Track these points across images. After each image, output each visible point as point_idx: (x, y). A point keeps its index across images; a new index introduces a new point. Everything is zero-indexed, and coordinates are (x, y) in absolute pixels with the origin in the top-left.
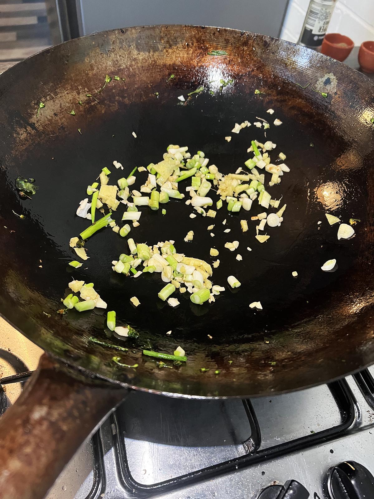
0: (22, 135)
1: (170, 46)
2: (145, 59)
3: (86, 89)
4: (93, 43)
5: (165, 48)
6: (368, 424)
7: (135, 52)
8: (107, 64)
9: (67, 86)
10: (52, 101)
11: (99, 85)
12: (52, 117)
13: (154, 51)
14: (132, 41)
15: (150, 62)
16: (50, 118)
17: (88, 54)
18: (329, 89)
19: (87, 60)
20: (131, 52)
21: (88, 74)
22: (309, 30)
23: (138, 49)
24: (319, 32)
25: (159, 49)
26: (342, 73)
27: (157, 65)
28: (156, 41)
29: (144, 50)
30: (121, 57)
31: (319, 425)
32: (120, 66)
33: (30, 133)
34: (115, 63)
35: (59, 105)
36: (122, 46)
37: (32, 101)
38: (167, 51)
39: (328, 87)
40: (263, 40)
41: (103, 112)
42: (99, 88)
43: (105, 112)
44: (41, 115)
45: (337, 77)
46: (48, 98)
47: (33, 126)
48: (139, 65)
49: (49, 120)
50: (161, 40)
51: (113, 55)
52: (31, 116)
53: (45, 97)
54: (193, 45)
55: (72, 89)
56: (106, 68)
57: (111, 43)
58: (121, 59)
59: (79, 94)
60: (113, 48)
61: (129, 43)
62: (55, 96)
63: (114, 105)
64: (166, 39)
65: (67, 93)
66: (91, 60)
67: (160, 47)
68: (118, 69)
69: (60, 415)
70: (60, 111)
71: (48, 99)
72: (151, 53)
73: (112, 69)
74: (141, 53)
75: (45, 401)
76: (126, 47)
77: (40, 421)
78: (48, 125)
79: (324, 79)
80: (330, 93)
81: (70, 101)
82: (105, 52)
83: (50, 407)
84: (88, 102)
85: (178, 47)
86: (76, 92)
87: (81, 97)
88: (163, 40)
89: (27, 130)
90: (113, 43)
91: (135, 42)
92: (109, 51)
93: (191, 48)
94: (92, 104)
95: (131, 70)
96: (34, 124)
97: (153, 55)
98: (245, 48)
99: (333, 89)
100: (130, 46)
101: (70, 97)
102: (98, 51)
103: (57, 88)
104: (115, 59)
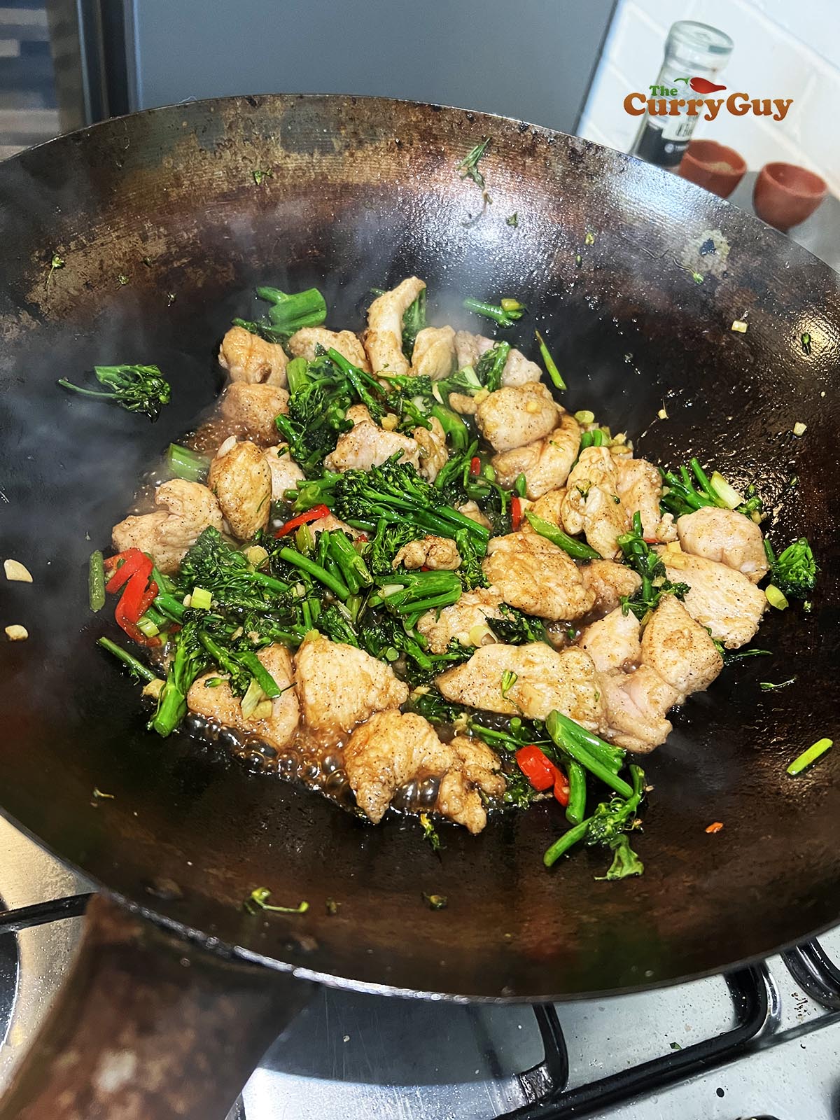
0: (8, 330)
1: (361, 142)
2: (300, 169)
3: (162, 230)
4: (184, 124)
5: (347, 147)
6: (795, 1024)
7: (279, 152)
8: (213, 175)
9: (117, 220)
10: (81, 253)
11: (193, 222)
12: (79, 290)
13: (322, 154)
14: (275, 128)
15: (313, 177)
16: (76, 293)
17: (171, 149)
18: (710, 264)
19: (167, 162)
20: (268, 150)
21: (167, 195)
22: (656, 128)
23: (286, 146)
24: (678, 135)
25: (333, 148)
26: (740, 231)
27: (327, 185)
28: (328, 130)
29: (299, 150)
30: (247, 161)
31: (688, 1029)
32: (243, 181)
33: (26, 328)
34: (232, 173)
35: (97, 264)
36: (250, 136)
37: (33, 252)
38: (352, 155)
39: (709, 260)
40: (568, 145)
41: (200, 285)
42: (192, 228)
43: (204, 285)
44: (55, 284)
45: (728, 238)
46: (72, 245)
47: (34, 309)
48: (287, 181)
49: (73, 299)
50: (339, 129)
51: (227, 154)
52: (29, 286)
53: (66, 244)
54: (411, 145)
55: (128, 227)
56: (211, 185)
57: (226, 127)
58: (246, 166)
59: (144, 238)
60: (230, 140)
61: (267, 130)
62: (90, 241)
63: (225, 269)
64: (350, 128)
65: (118, 237)
66: (177, 164)
67: (337, 145)
68: (238, 189)
70: (99, 279)
71: (73, 248)
72: (317, 156)
73: (225, 186)
74: (294, 155)
75: (126, 1037)
76: (258, 138)
77: (120, 1097)
78: (70, 310)
79: (701, 242)
80: (714, 272)
81: (125, 254)
82: (210, 147)
83: (142, 1056)
84: (165, 260)
85: (376, 148)
86: (140, 235)
87: (149, 248)
88: (345, 129)
89: (19, 319)
90: (230, 127)
91: (279, 129)
92: (218, 145)
93: (407, 151)
94: (175, 265)
95: (268, 191)
96: (37, 305)
97: (320, 161)
98: (529, 161)
99: (719, 264)
100: (267, 137)
101: (125, 246)
102: (193, 143)
103: (94, 224)
104: (232, 165)
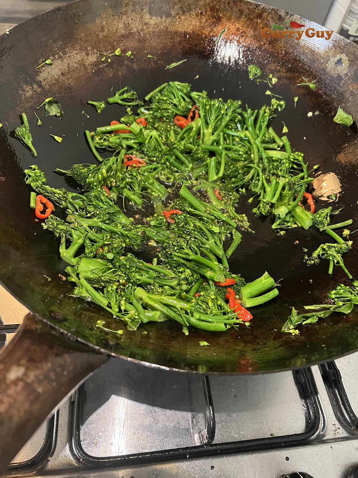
0: (28, 92)
1: (184, 12)
2: (157, 24)
3: (95, 51)
4: (106, 4)
5: (178, 14)
7: (147, 16)
8: (118, 26)
9: (76, 46)
10: (60, 60)
11: (108, 47)
12: (59, 76)
13: (167, 17)
14: (146, 5)
15: (162, 28)
16: (57, 77)
17: (100, 15)
18: (339, 70)
19: (98, 21)
20: (143, 16)
21: (98, 35)
23: (151, 13)
25: (171, 14)
26: (354, 54)
27: (168, 32)
28: (169, 6)
29: (156, 16)
30: (133, 21)
32: (131, 29)
33: (35, 91)
34: (127, 26)
35: (67, 65)
36: (135, 9)
37: (40, 59)
38: (180, 18)
39: (339, 68)
40: (278, 14)
41: (111, 76)
42: (108, 50)
43: (113, 75)
44: (48, 73)
45: (349, 58)
46: (56, 56)
47: (39, 84)
48: (151, 30)
49: (56, 80)
50: (174, 6)
51: (125, 17)
52: (38, 73)
53: (54, 56)
54: (206, 13)
55: (81, 49)
56: (117, 31)
57: (124, 5)
58: (133, 23)
59: (87, 54)
60: (126, 11)
61: (142, 6)
62: (64, 55)
63: (122, 69)
64: (179, 5)
65: (76, 54)
66: (103, 21)
67: (173, 13)
68: (129, 33)
69: (36, 376)
70: (67, 71)
71: (57, 57)
72: (164, 18)
73: (123, 32)
74: (154, 18)
75: (23, 362)
76: (138, 10)
77: (15, 382)
78: (55, 84)
79: (336, 59)
80: (341, 74)
81: (79, 61)
82: (117, 14)
83: (27, 369)
84: (97, 64)
85: (191, 14)
86: (85, 53)
87: (89, 59)
88: (177, 6)
89: (33, 88)
90: (126, 5)
91: (148, 6)
92: (121, 13)
93: (204, 16)
94: (101, 67)
95: (142, 34)
96: (41, 82)
97: (165, 21)
98: (259, 21)
99: (344, 70)
100: (142, 10)
101: (79, 57)
102: (110, 12)
103: (66, 48)
104: (126, 22)
